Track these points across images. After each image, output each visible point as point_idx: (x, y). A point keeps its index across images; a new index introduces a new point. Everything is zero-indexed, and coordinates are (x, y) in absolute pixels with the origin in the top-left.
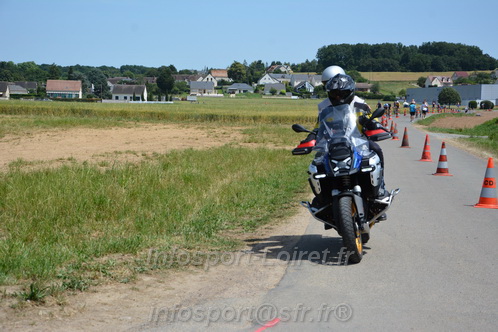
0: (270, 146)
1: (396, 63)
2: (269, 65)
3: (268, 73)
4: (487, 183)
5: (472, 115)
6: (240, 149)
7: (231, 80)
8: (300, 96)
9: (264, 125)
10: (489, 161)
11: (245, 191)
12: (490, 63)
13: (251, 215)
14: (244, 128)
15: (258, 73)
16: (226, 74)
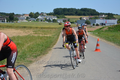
0: (41, 35)
1: (74, 13)
2: (40, 13)
3: (40, 15)
4: (98, 45)
5: (93, 27)
6: (33, 36)
7: (30, 17)
8: (49, 22)
9: (39, 29)
10: (98, 39)
11: (34, 47)
12: (98, 14)
13: (36, 54)
14: (34, 30)
15: (37, 15)
16: (28, 16)
